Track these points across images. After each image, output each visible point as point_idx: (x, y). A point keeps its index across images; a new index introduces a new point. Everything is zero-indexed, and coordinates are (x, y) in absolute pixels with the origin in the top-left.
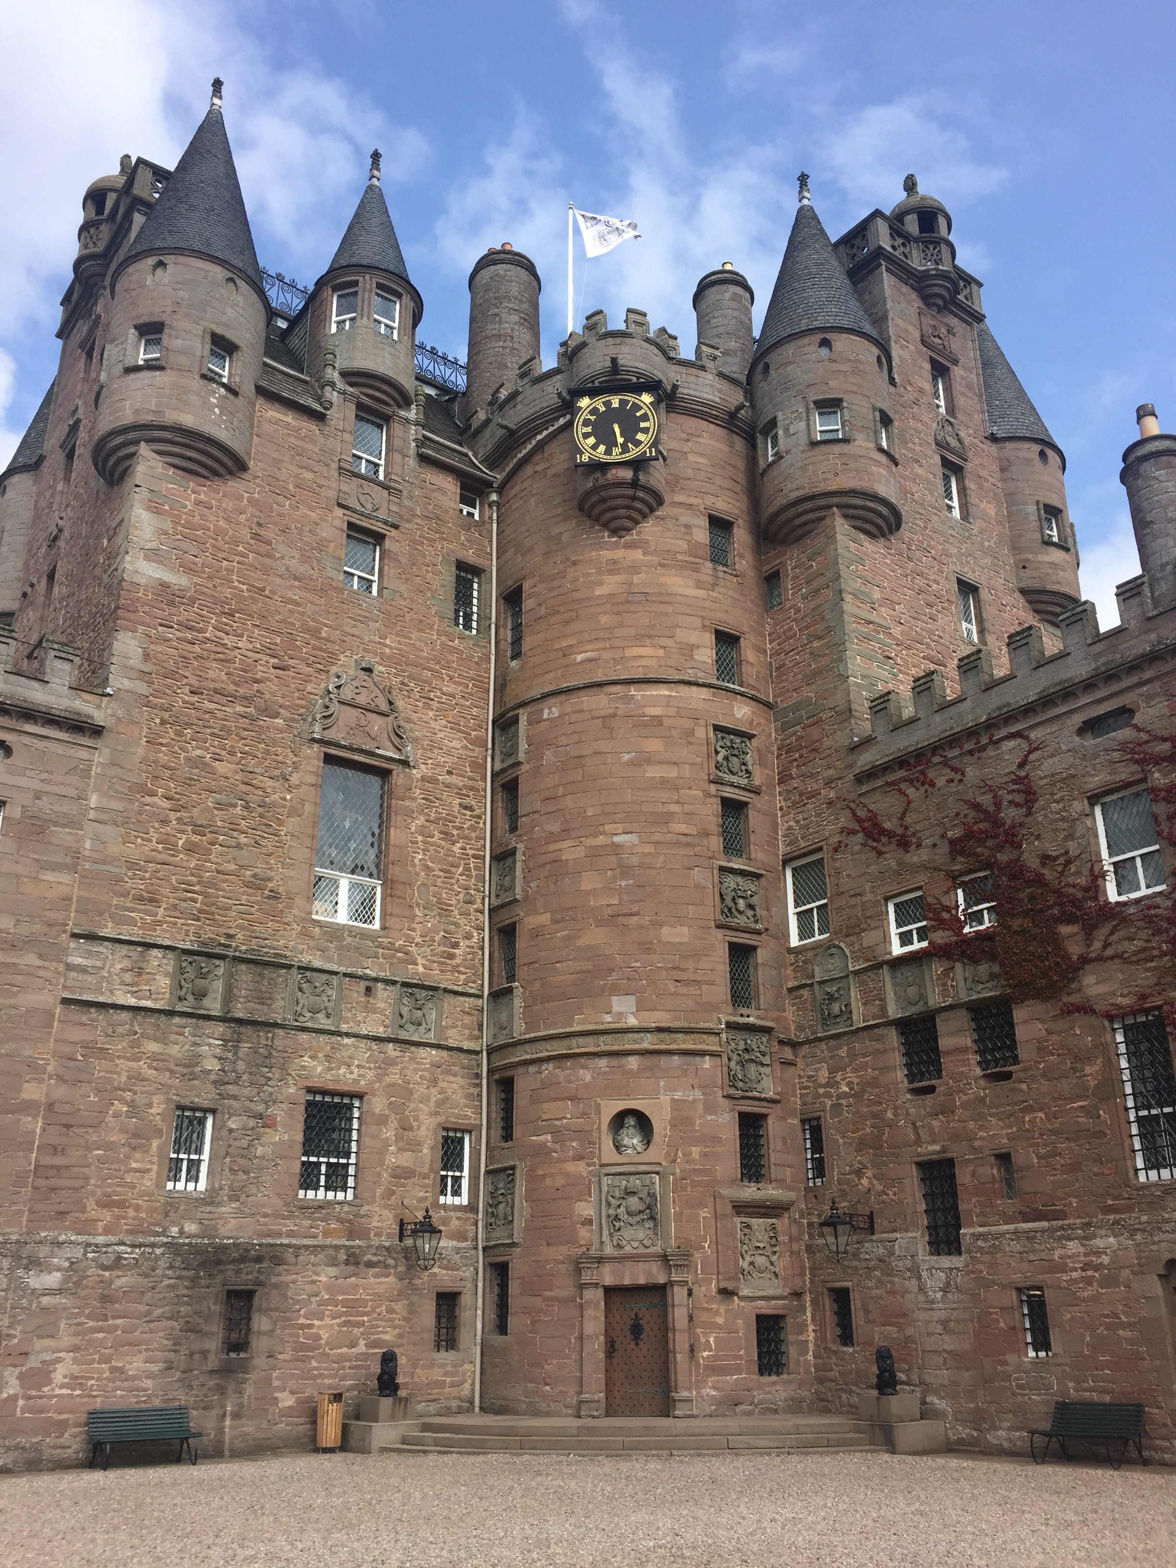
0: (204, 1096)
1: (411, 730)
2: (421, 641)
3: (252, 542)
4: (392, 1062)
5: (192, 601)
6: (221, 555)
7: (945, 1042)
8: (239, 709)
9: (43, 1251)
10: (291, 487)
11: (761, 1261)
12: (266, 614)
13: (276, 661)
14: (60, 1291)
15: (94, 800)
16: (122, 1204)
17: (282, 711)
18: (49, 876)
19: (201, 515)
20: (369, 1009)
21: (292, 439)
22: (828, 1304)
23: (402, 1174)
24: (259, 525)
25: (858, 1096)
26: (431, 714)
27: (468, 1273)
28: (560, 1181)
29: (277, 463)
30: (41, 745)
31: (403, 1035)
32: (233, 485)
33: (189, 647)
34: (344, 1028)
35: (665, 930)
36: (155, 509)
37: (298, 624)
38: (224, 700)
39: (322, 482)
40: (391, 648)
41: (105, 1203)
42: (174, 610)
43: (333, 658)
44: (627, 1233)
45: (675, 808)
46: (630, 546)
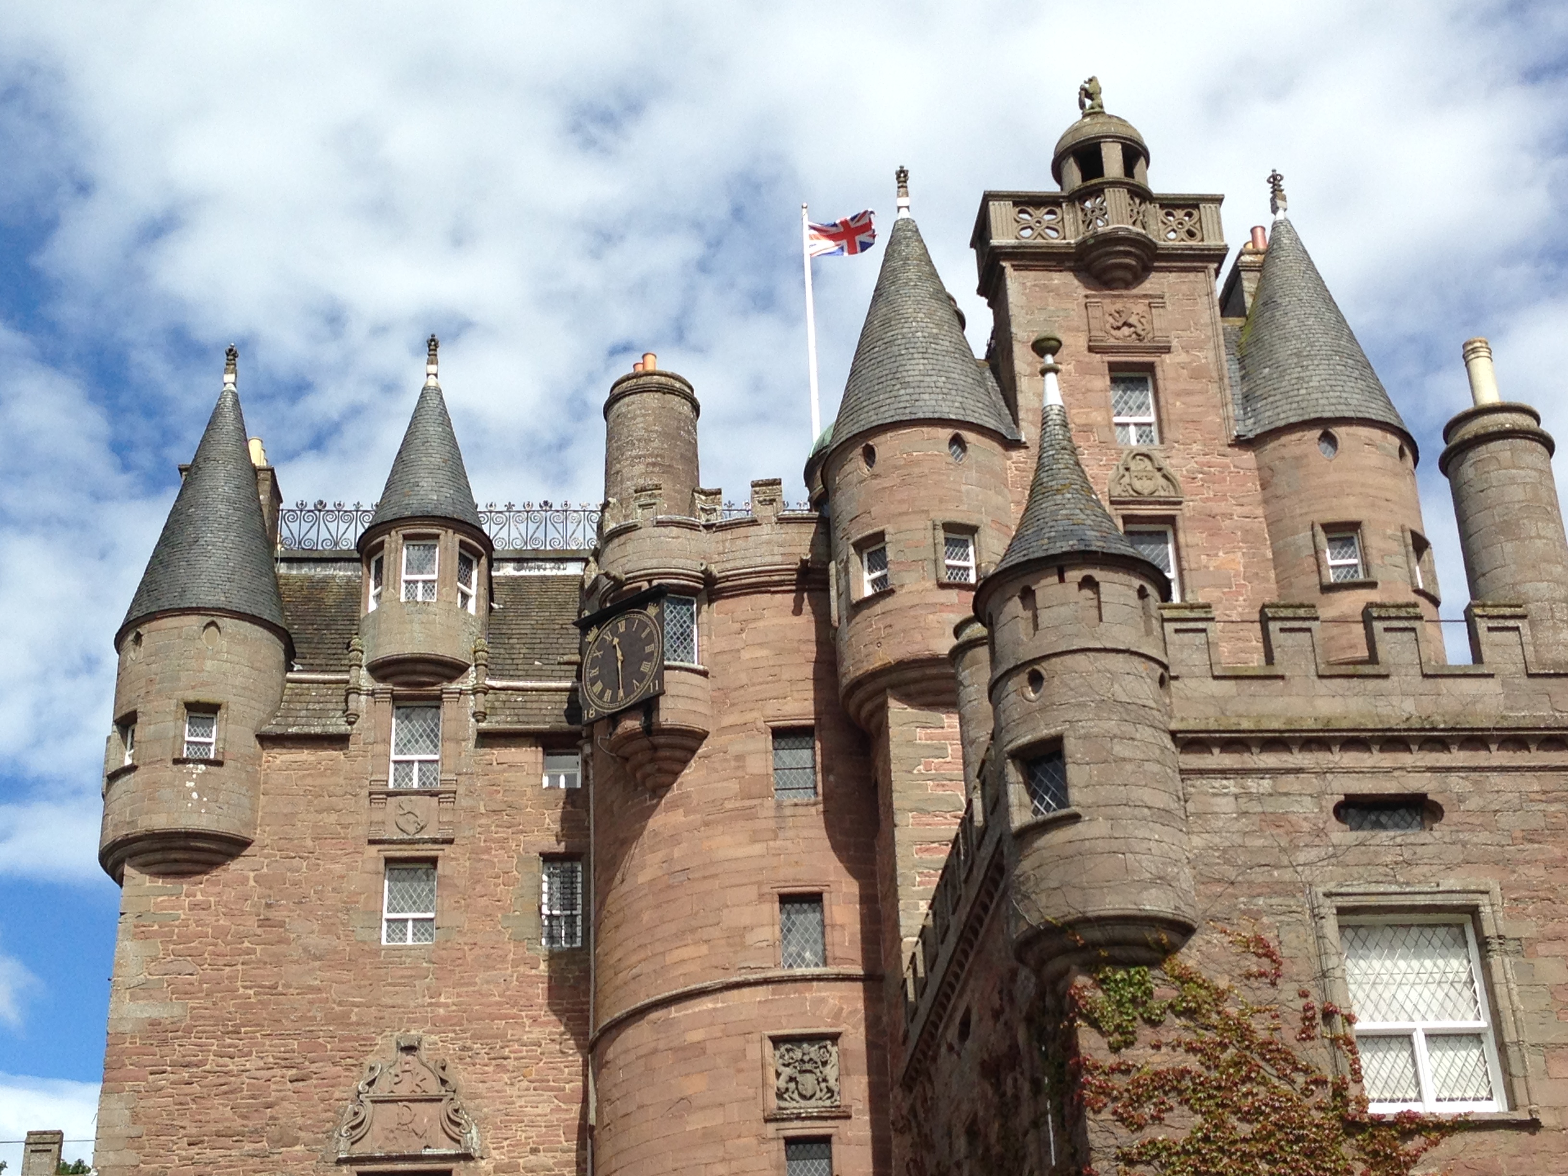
1: (478, 1108)
2: (488, 982)
3: (259, 931)
5: (188, 1031)
6: (221, 961)
8: (248, 1147)
10: (309, 843)
12: (277, 1016)
13: (294, 1071)
17: (302, 1134)
19: (196, 921)
21: (309, 781)
24: (269, 906)
26: (506, 1077)
29: (290, 818)
32: (235, 866)
33: (187, 1089)
36: (142, 935)
37: (319, 1016)
38: (229, 1142)
39: (350, 820)
40: (446, 1005)
42: (166, 1050)
43: (367, 1044)
46: (674, 806)
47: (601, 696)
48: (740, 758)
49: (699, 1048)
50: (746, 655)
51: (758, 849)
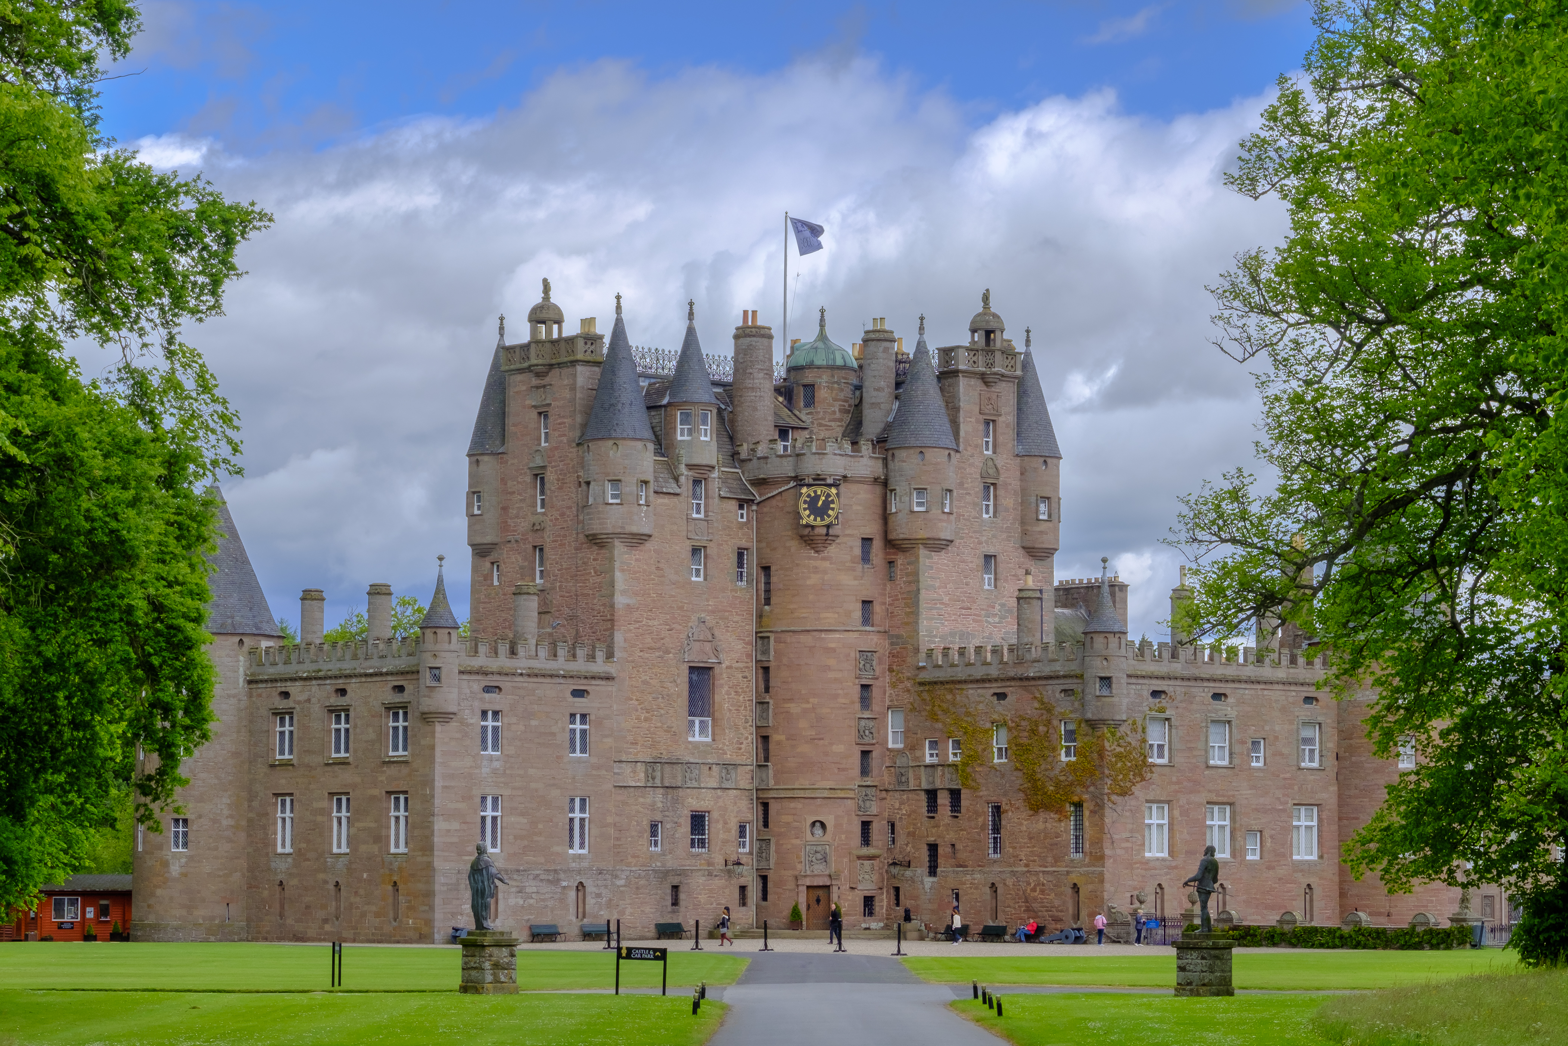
0: (658, 817)
1: (721, 645)
2: (724, 598)
3: (656, 572)
4: (719, 797)
5: (637, 609)
6: (645, 583)
7: (940, 801)
8: (657, 654)
9: (619, 873)
10: (669, 537)
11: (867, 877)
12: (663, 606)
13: (668, 627)
14: (625, 886)
15: (615, 707)
16: (638, 857)
17: (672, 651)
18: (605, 740)
19: (637, 566)
20: (710, 776)
21: (669, 511)
22: (892, 892)
23: (725, 842)
24: (658, 562)
25: (909, 816)
26: (729, 634)
27: (750, 879)
28: (789, 847)
29: (663, 527)
30: (597, 688)
31: (724, 786)
32: (647, 544)
33: (638, 631)
34: (702, 785)
35: (834, 747)
36: (623, 571)
37: (675, 607)
38: (651, 651)
39: (680, 528)
40: (711, 606)
41: (634, 857)
42: (632, 616)
43: (689, 618)
44: (816, 867)
45: (840, 692)
46: (824, 559)
47: (809, 516)
48: (851, 547)
49: (834, 650)
50: (855, 508)
51: (856, 582)
